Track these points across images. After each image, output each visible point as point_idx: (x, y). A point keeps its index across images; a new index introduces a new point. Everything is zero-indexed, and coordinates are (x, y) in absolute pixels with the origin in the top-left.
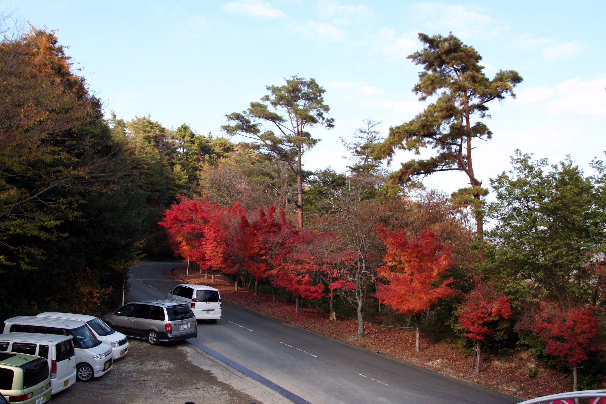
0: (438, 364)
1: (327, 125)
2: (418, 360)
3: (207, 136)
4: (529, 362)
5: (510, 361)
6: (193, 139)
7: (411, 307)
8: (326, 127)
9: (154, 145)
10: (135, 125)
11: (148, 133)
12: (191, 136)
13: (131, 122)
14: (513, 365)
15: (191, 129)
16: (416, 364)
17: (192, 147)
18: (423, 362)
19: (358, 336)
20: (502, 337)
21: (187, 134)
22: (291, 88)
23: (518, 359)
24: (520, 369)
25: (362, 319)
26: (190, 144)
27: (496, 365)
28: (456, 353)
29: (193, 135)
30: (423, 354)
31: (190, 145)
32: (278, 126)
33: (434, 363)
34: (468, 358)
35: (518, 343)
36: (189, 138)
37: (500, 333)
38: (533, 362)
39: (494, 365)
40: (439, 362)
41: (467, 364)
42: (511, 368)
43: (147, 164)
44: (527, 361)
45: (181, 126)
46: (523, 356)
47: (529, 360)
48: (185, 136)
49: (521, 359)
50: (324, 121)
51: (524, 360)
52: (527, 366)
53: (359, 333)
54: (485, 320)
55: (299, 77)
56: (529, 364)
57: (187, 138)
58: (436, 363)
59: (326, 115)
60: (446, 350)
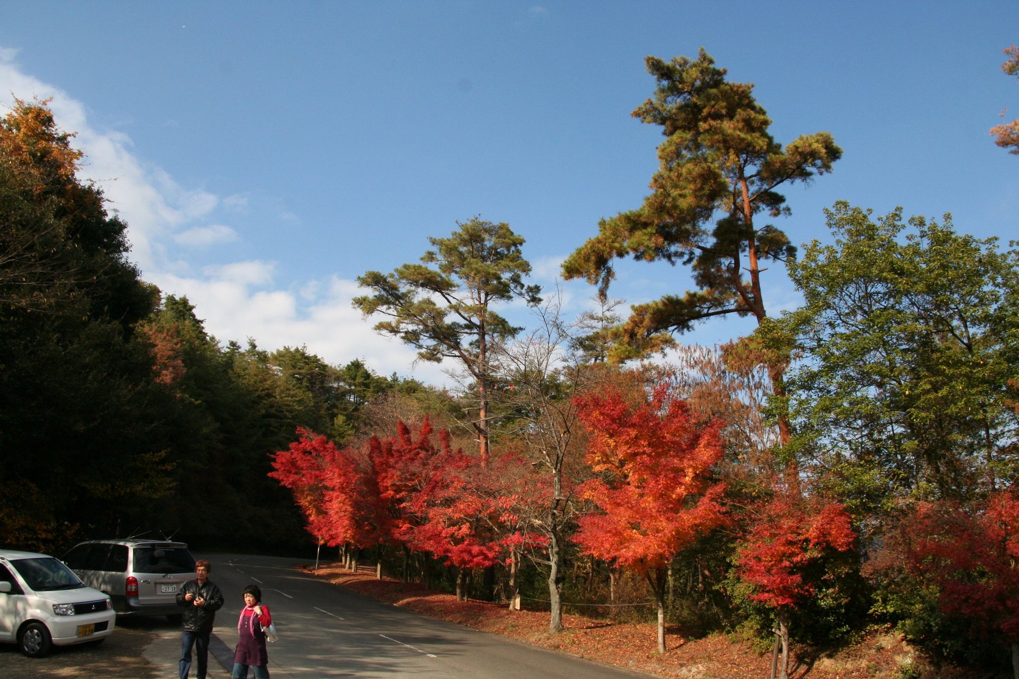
0: (699, 673)
1: (529, 299)
2: (658, 666)
3: (389, 379)
4: (899, 654)
5: (858, 656)
6: (367, 381)
7: (640, 551)
8: (529, 301)
9: (307, 387)
10: (281, 358)
11: (300, 369)
12: (364, 377)
13: (275, 353)
14: (863, 665)
15: (366, 367)
16: (653, 675)
17: (366, 392)
18: (667, 671)
19: (550, 632)
20: (835, 599)
21: (359, 374)
22: (466, 237)
23: (873, 651)
24: (880, 671)
25: (558, 596)
26: (363, 388)
27: (826, 667)
28: (740, 650)
29: (367, 376)
30: (670, 656)
31: (364, 391)
32: (446, 298)
33: (690, 671)
34: (765, 657)
35: (871, 611)
36: (362, 380)
37: (830, 591)
38: (907, 653)
39: (822, 667)
40: (701, 668)
41: (762, 670)
42: (859, 671)
43: (291, 412)
44: (894, 653)
45: (352, 362)
46: (884, 644)
47: (897, 650)
48: (356, 376)
49: (880, 649)
50: (524, 291)
51: (888, 651)
52: (895, 663)
53: (552, 626)
54: (795, 559)
55: (481, 221)
56: (898, 658)
57: (359, 380)
58: (694, 670)
59: (526, 280)
60: (719, 647)
